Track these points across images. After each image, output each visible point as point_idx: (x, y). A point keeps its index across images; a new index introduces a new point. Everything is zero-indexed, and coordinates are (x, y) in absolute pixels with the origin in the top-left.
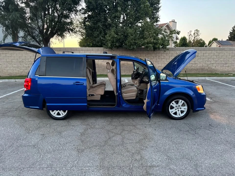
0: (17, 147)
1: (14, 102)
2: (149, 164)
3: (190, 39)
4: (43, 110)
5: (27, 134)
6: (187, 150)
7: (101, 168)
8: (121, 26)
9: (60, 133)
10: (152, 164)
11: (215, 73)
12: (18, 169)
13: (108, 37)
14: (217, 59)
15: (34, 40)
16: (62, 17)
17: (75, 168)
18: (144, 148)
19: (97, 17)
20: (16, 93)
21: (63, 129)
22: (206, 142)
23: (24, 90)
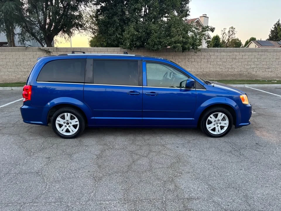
0: (15, 174)
1: (10, 115)
2: (186, 196)
3: (224, 38)
4: (48, 126)
5: (28, 157)
6: (233, 177)
7: (125, 202)
8: (142, 20)
9: (70, 155)
10: (191, 195)
11: (256, 79)
12: (17, 205)
13: (126, 35)
14: (258, 63)
15: (33, 37)
16: (68, 9)
17: (91, 202)
18: (179, 174)
19: (112, 9)
20: (12, 104)
21: (75, 151)
22: (254, 166)
23: (22, 100)
